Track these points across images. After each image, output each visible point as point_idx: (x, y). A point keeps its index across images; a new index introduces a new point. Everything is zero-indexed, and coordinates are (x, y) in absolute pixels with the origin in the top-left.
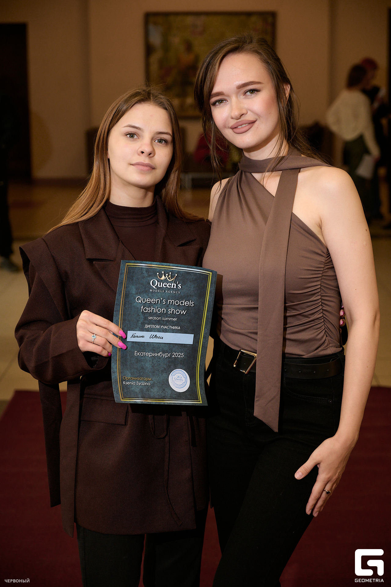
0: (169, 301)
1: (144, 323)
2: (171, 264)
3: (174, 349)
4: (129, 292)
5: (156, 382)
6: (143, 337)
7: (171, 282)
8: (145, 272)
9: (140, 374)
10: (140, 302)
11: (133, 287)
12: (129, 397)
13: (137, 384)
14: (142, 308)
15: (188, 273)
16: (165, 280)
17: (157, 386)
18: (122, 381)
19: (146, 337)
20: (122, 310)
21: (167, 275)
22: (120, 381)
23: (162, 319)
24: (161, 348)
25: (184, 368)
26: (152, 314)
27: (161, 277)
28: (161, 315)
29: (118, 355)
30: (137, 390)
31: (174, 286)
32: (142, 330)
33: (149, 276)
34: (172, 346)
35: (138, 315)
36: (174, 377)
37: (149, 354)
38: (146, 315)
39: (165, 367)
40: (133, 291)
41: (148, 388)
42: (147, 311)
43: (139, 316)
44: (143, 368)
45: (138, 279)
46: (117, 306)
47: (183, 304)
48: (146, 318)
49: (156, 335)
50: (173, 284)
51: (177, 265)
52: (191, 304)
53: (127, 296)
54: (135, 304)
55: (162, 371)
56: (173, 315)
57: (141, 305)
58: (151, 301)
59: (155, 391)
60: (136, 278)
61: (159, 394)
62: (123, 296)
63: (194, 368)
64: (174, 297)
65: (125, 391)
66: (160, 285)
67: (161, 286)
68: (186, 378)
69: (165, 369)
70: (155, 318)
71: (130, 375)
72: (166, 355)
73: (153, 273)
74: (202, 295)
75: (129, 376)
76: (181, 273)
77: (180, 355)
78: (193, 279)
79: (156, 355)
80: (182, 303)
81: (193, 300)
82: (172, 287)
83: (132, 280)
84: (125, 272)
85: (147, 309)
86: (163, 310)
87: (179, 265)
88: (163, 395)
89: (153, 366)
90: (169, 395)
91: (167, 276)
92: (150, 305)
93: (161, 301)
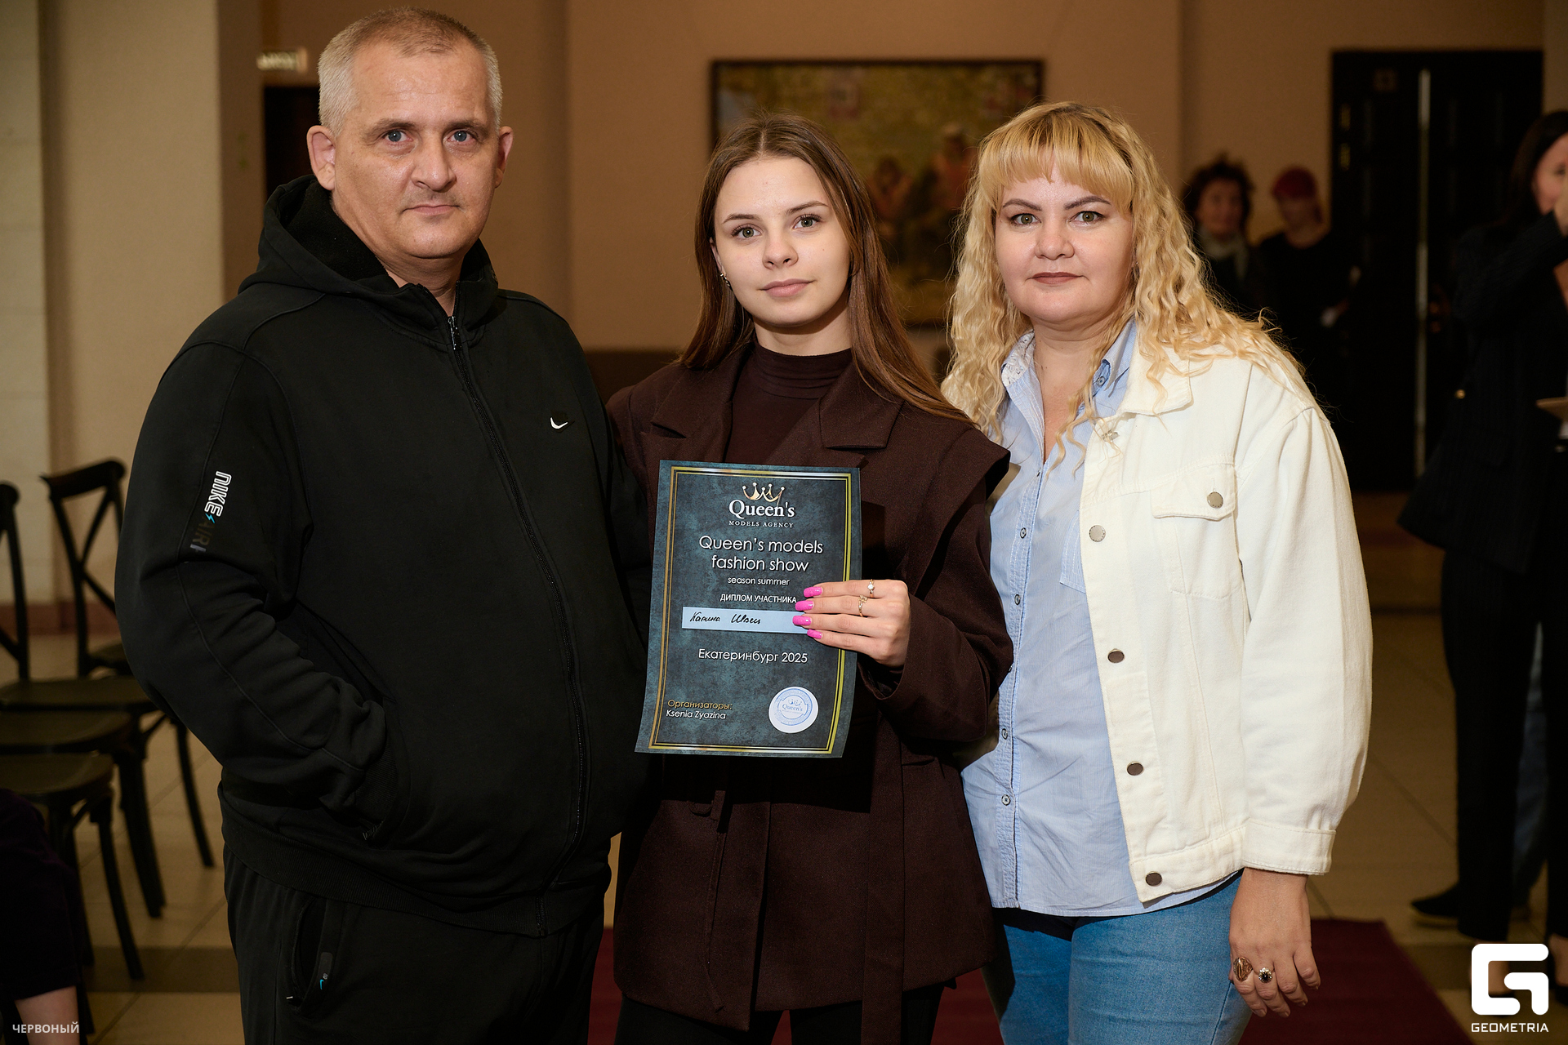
0: (770, 543)
1: (719, 590)
2: (771, 467)
3: (785, 645)
4: (684, 526)
5: (739, 713)
6: (717, 619)
7: (773, 505)
8: (717, 485)
9: (708, 694)
10: (709, 546)
11: (692, 517)
12: (669, 741)
13: (695, 716)
14: (714, 559)
15: (807, 483)
16: (761, 501)
17: (739, 721)
18: (666, 708)
19: (724, 620)
20: (669, 563)
21: (764, 489)
22: (659, 709)
23: (757, 582)
24: (757, 644)
25: (808, 685)
26: (734, 572)
27: (750, 494)
28: (755, 573)
29: (662, 656)
30: (693, 728)
31: (778, 511)
32: (716, 604)
33: (727, 493)
34: (780, 638)
35: (706, 574)
36: (782, 703)
37: (730, 656)
38: (722, 574)
39: (765, 682)
40: (693, 523)
41: (718, 725)
42: (725, 566)
43: (708, 576)
44: (714, 684)
45: (703, 500)
46: (658, 556)
47: (801, 550)
48: (722, 581)
49: (745, 616)
50: (776, 509)
51: (782, 467)
52: (817, 549)
53: (679, 534)
54: (697, 552)
55: (758, 691)
56: (780, 574)
57: (711, 554)
58: (732, 545)
59: (733, 730)
60: (697, 497)
61: (738, 735)
62: (671, 535)
63: (831, 685)
64: (782, 536)
65: (666, 730)
66: (750, 512)
67: (753, 513)
68: (810, 706)
69: (764, 685)
70: (743, 581)
71: (684, 697)
72: (767, 658)
73: (733, 487)
74: (838, 527)
75: (681, 699)
76: (792, 484)
77: (800, 658)
78: (817, 493)
79: (745, 656)
80: (798, 547)
81: (821, 539)
82: (776, 515)
83: (689, 502)
84: (672, 486)
85: (725, 561)
86: (758, 562)
87: (788, 468)
88: (748, 737)
89: (737, 681)
90: (762, 739)
91: (763, 493)
92: (731, 553)
93: (755, 545)
